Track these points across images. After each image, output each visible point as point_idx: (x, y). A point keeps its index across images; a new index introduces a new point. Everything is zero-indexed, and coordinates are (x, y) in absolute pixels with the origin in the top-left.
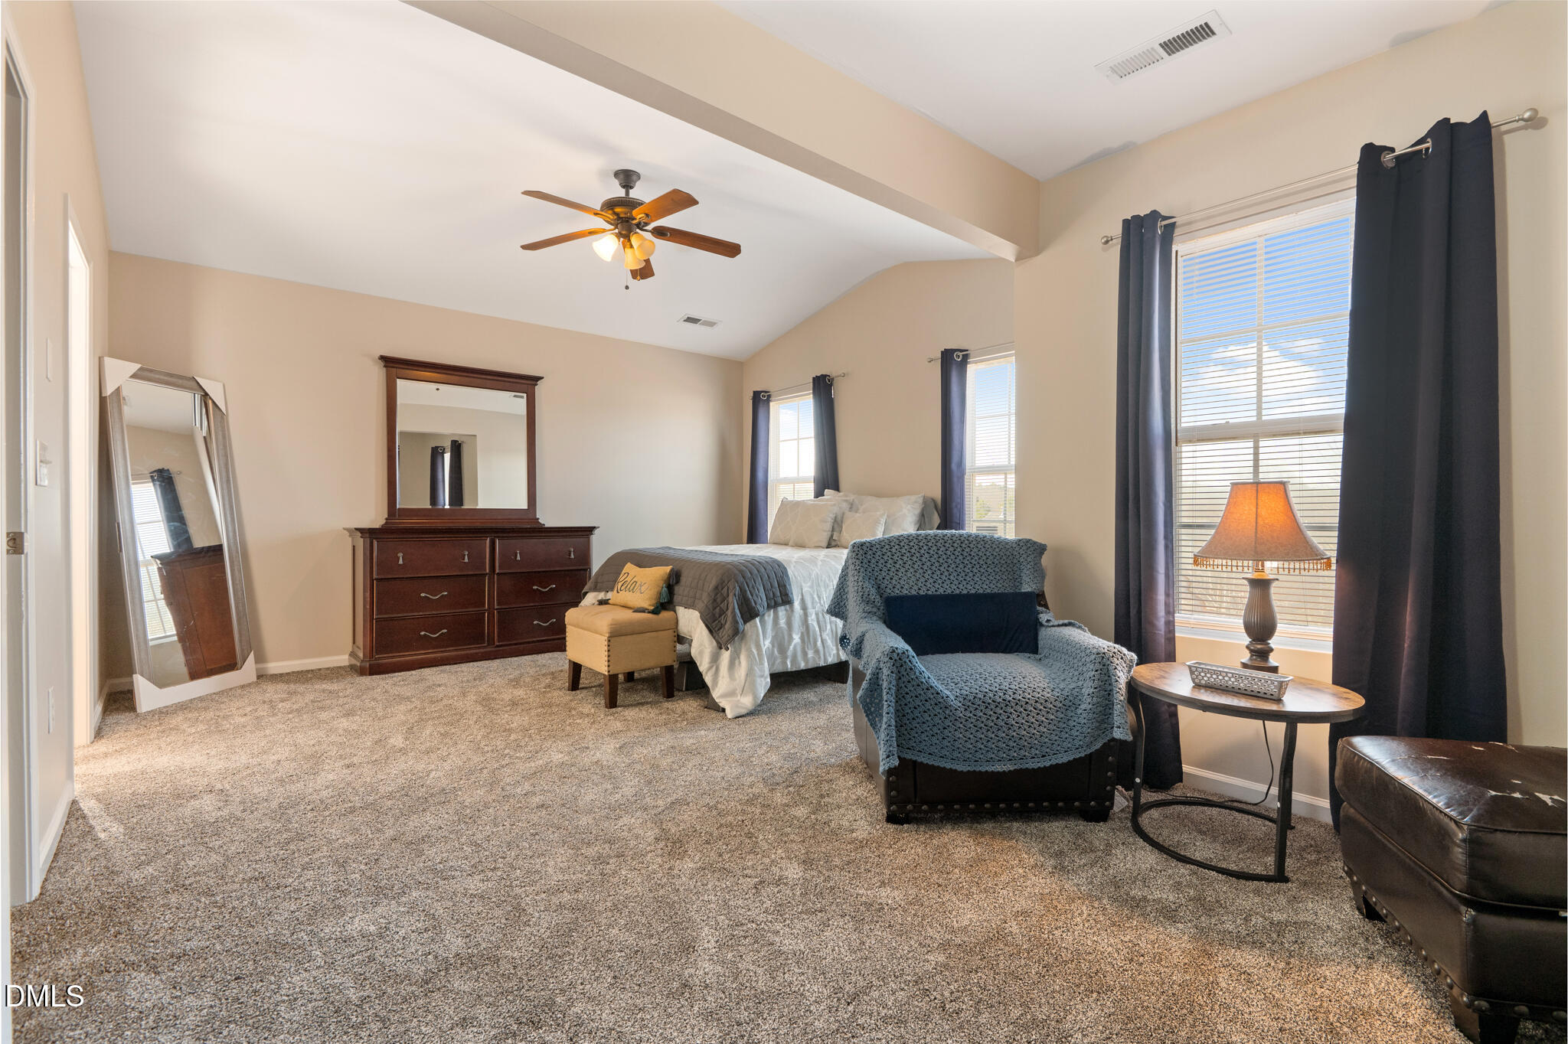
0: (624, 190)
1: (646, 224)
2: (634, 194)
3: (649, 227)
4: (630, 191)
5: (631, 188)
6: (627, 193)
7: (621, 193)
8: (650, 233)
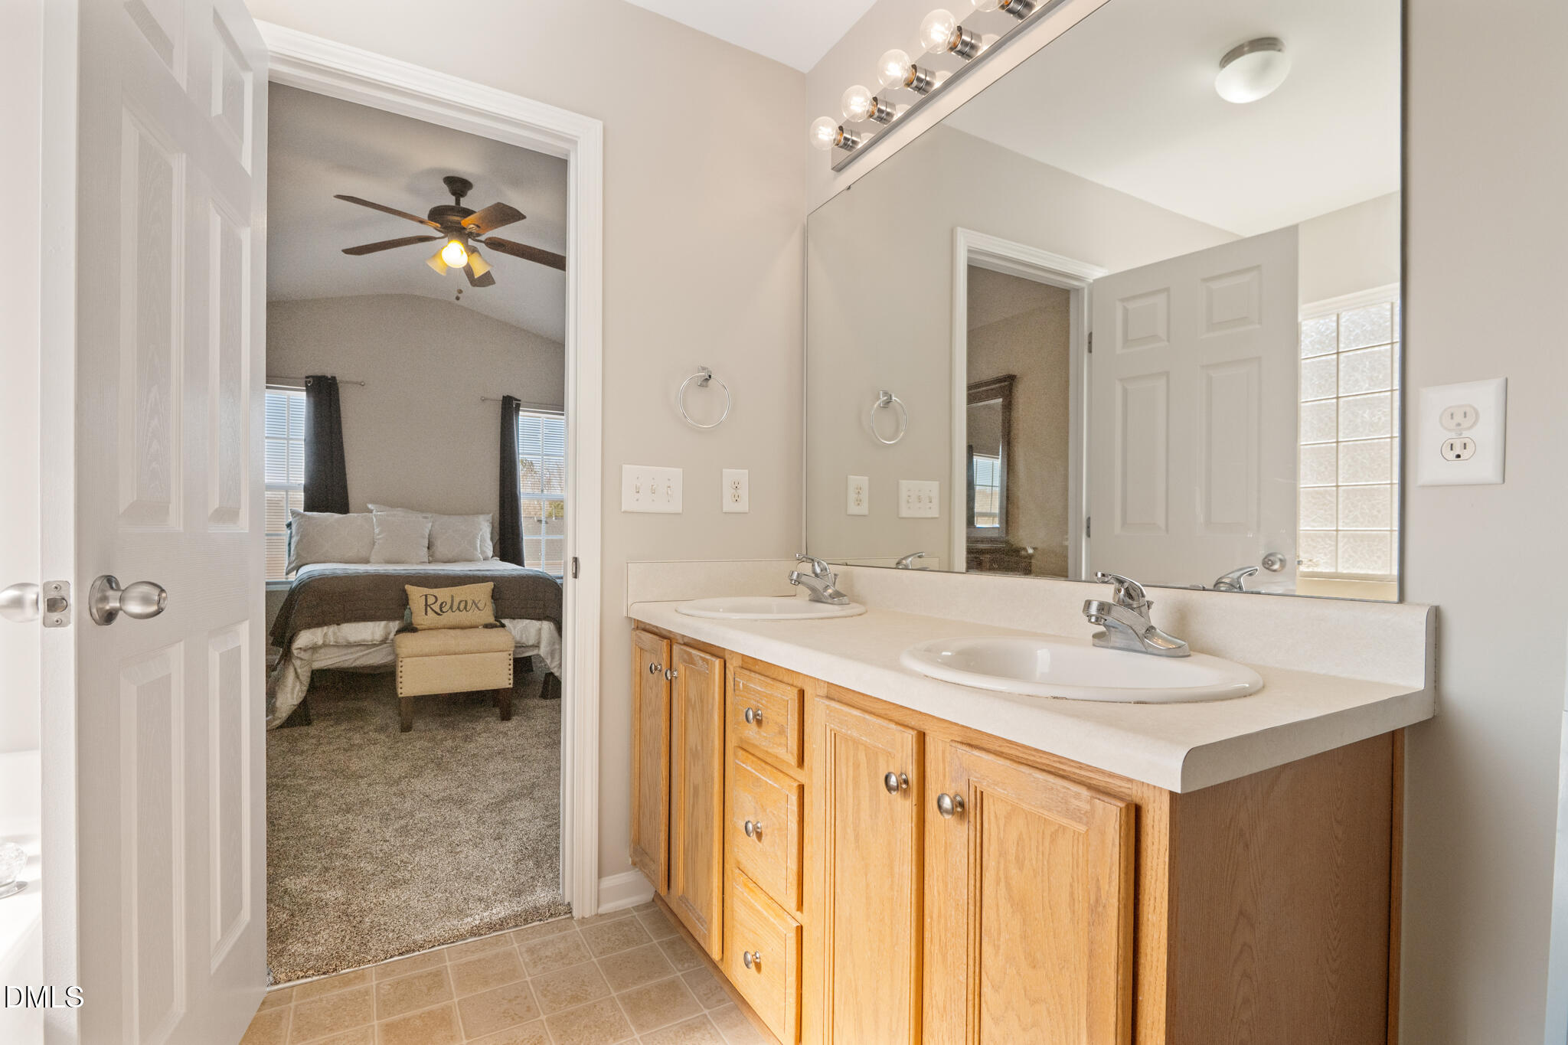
0: (454, 198)
1: (479, 235)
2: (465, 203)
3: (483, 238)
4: (462, 199)
5: (462, 196)
6: (458, 202)
7: (450, 201)
8: (483, 244)
